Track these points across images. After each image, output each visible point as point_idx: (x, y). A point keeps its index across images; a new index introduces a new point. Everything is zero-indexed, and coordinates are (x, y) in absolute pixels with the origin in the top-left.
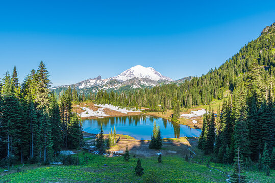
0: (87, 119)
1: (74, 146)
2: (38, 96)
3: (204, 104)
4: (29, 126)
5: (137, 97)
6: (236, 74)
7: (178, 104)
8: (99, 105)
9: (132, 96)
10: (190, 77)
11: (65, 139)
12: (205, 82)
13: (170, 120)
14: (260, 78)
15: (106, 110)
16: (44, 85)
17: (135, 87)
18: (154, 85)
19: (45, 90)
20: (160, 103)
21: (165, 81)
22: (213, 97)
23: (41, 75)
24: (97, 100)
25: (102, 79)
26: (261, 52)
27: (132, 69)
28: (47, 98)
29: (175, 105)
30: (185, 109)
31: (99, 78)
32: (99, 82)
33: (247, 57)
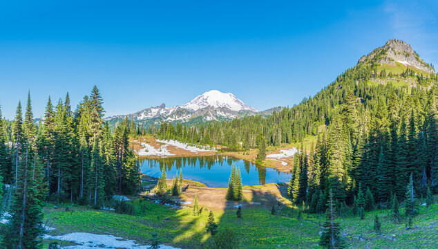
0: (146, 158)
1: (129, 191)
2: (90, 126)
3: (296, 142)
4: (80, 160)
5: (212, 132)
6: (332, 106)
7: (264, 141)
8: (162, 141)
9: (205, 131)
10: (280, 107)
11: (119, 181)
12: (297, 114)
13: (254, 162)
14: (355, 111)
15: (170, 148)
16: (97, 114)
17: (209, 119)
18: (234, 117)
19: (98, 119)
20: (242, 140)
21: (248, 112)
22: (306, 132)
23: (94, 102)
24: (159, 134)
25: (166, 108)
26: (357, 82)
27: (206, 95)
28: (100, 129)
29: (260, 143)
30: (273, 148)
31: (163, 106)
32: (162, 112)
33: (344, 87)
